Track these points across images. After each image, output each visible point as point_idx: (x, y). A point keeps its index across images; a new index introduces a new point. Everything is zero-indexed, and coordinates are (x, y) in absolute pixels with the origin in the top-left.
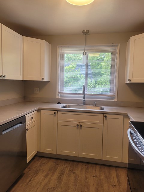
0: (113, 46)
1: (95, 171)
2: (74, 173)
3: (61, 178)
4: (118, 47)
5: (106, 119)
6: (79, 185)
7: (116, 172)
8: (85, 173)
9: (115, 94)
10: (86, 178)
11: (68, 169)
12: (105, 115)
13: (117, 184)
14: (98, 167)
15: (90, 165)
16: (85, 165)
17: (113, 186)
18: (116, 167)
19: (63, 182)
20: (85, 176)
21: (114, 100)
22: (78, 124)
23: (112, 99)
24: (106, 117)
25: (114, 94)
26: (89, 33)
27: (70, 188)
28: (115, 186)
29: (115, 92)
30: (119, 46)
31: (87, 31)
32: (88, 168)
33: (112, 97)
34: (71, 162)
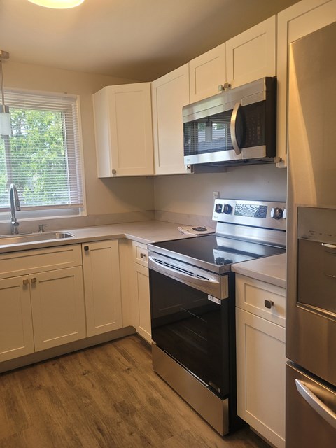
0: (65, 98)
1: (80, 364)
2: (39, 388)
3: (16, 411)
4: (78, 103)
5: (87, 254)
6: (66, 402)
7: (118, 350)
8: (64, 377)
9: (82, 201)
10: (71, 384)
11: (21, 389)
12: (84, 246)
13: (130, 365)
14: (80, 356)
15: (62, 360)
16: (53, 365)
17: (125, 371)
18: (111, 342)
19: (27, 415)
20: (66, 380)
21: (80, 215)
22: (25, 278)
23: (77, 212)
24: (86, 248)
25: (80, 203)
26: (8, 58)
27: (51, 415)
28: (129, 369)
29: (81, 198)
30: (79, 99)
31: (5, 55)
32: (62, 368)
33: (75, 208)
34: (16, 373)
